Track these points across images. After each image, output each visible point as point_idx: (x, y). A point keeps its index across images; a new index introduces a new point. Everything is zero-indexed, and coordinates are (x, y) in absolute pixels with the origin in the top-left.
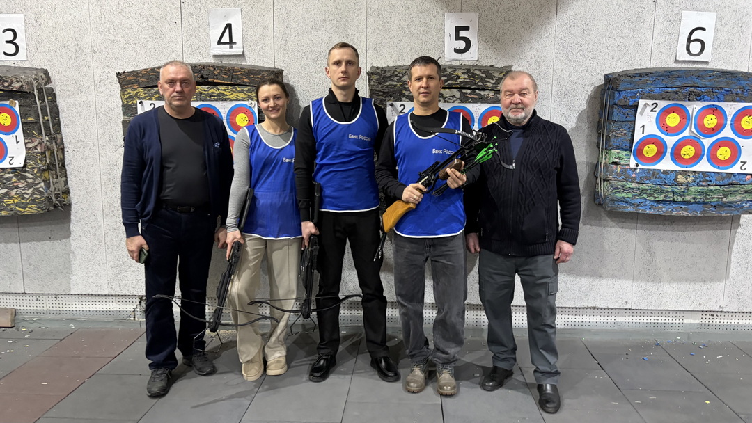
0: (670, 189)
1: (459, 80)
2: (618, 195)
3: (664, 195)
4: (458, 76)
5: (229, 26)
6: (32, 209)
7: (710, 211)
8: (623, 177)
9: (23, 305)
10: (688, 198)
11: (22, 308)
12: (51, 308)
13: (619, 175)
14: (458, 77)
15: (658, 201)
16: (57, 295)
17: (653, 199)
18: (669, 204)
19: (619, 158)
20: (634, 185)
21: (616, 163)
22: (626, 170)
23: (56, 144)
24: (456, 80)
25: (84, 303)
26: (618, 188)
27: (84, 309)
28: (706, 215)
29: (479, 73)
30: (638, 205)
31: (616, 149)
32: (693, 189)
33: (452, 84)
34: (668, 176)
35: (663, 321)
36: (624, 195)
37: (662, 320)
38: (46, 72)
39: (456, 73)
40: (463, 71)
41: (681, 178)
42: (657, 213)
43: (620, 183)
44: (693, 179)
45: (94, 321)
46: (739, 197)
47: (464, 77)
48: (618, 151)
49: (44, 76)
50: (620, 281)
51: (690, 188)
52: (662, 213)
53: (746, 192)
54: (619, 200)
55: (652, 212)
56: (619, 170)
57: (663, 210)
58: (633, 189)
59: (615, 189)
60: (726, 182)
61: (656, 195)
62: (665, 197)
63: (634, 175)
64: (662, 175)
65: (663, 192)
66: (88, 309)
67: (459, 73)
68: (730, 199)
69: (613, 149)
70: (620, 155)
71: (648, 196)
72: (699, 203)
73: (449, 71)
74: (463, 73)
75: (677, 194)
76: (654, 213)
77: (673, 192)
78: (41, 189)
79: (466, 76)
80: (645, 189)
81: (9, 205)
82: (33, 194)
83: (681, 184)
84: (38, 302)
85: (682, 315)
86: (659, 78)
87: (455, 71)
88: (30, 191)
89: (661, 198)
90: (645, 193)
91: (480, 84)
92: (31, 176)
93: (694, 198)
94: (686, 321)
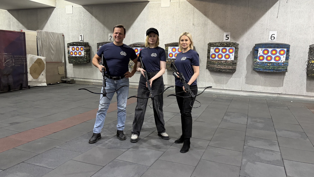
0: (266, 66)
2: (256, 67)
4: (224, 44)
7: (275, 71)
8: (257, 64)
10: (270, 68)
20: (259, 65)
21: (255, 61)
22: (257, 62)
30: (260, 70)
32: (271, 67)
33: (223, 46)
41: (268, 64)
46: (281, 68)
48: (256, 59)
50: (259, 86)
53: (282, 67)
55: (262, 71)
57: (265, 71)
60: (278, 65)
64: (265, 64)
68: (279, 69)
71: (262, 68)
72: (272, 69)
79: (226, 44)
80: (261, 66)
83: (268, 66)
85: (273, 94)
89: (264, 68)
91: (229, 46)
94: (274, 96)
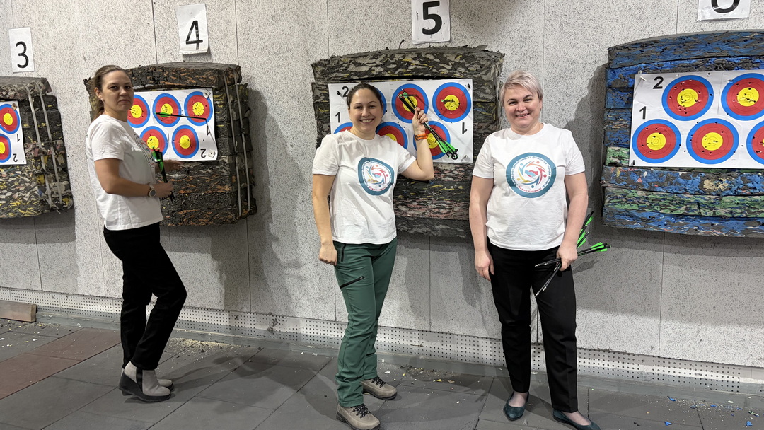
0: (693, 199)
1: (411, 68)
2: (619, 206)
3: (685, 207)
4: (408, 62)
5: (195, 23)
6: (30, 212)
7: (756, 230)
8: (625, 183)
9: (44, 302)
10: (721, 212)
11: (42, 305)
12: (64, 307)
13: (618, 180)
14: (409, 64)
15: (678, 216)
16: (68, 295)
17: (669, 212)
18: (694, 220)
19: (619, 157)
20: (639, 193)
21: (615, 165)
22: (628, 173)
23: (55, 149)
24: (407, 68)
25: (88, 304)
26: (617, 198)
27: (89, 309)
28: (749, 236)
29: (431, 57)
30: (648, 220)
31: (615, 145)
32: (728, 199)
33: (403, 73)
34: (690, 182)
35: (709, 377)
36: (627, 206)
37: (707, 375)
38: (45, 81)
39: (406, 59)
40: (413, 57)
41: (708, 185)
42: (676, 232)
43: (620, 191)
44: (727, 185)
45: (96, 322)
47: (415, 64)
48: (617, 148)
49: (42, 85)
50: (642, 319)
51: (724, 199)
52: (683, 232)
54: (620, 213)
55: (668, 229)
56: (618, 173)
57: (685, 228)
58: (639, 198)
59: (613, 198)
61: (673, 207)
62: (686, 209)
63: (640, 180)
64: (680, 180)
65: (683, 203)
66: (91, 310)
67: (408, 58)
69: (610, 146)
70: (620, 154)
71: (662, 209)
72: (739, 218)
73: (397, 57)
74: (414, 59)
75: (704, 206)
76: (672, 231)
77: (698, 204)
78: (36, 192)
79: (417, 62)
80: (657, 199)
81: (13, 207)
82: (30, 197)
83: (710, 192)
84: (54, 300)
85: (737, 371)
86: (669, 47)
87: (404, 57)
88: (28, 195)
89: (681, 211)
90: (657, 205)
91: (434, 71)
92: (28, 180)
93: (731, 213)
94: (742, 380)
